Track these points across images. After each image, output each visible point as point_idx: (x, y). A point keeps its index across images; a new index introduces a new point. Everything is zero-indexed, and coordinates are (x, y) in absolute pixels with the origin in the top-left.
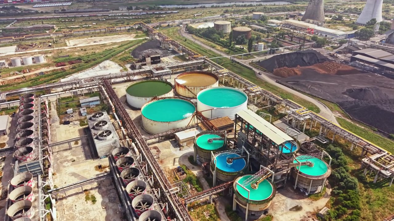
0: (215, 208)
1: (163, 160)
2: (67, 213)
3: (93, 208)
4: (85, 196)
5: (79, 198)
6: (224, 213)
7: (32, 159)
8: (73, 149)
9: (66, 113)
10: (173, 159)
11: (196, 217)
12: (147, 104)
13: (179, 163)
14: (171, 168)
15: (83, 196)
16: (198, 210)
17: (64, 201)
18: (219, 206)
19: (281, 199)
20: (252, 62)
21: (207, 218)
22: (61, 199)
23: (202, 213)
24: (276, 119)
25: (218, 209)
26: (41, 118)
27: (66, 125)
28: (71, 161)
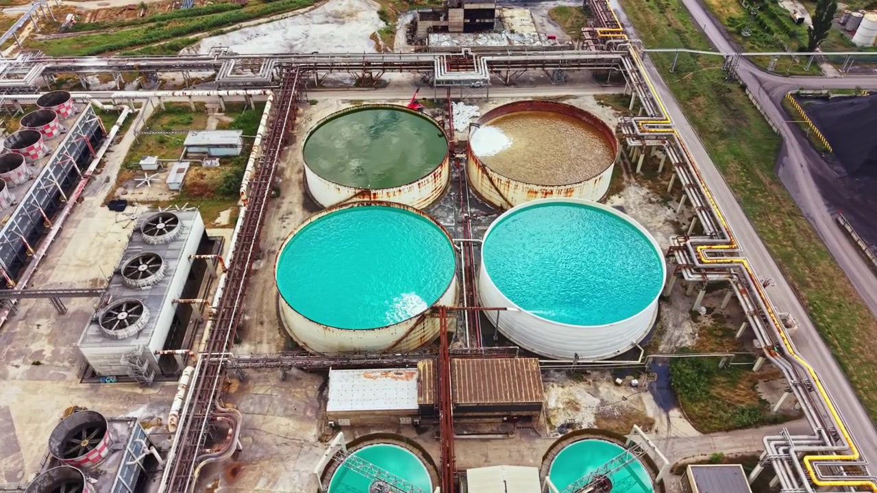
20: (797, 95)
26: (43, 187)
27: (113, 213)
28: (31, 361)
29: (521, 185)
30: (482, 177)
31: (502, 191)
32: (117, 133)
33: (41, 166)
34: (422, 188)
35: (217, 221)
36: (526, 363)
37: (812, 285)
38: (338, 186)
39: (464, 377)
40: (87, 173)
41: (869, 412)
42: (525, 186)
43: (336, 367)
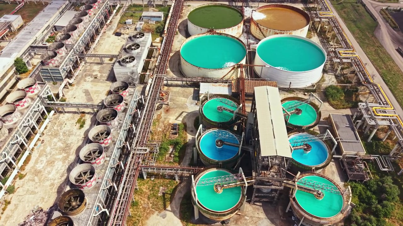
0: (176, 187)
1: (171, 109)
2: (55, 128)
3: (76, 133)
4: (78, 118)
5: (73, 119)
6: (180, 198)
7: (55, 65)
8: (104, 65)
9: (125, 23)
10: (181, 111)
11: (151, 188)
12: (197, 36)
13: (183, 120)
14: (171, 122)
15: (78, 117)
16: (157, 181)
17: (62, 115)
18: (182, 187)
19: (257, 216)
20: (387, 9)
21: (159, 195)
22: (61, 112)
23: (158, 188)
24: (345, 106)
25: (178, 190)
26: (93, 24)
27: (117, 37)
28: (94, 77)
29: (272, 30)
30: (257, 29)
31: (264, 33)
32: (116, 13)
33: (93, 17)
34: (233, 31)
35: (155, 41)
36: (272, 83)
37: (384, 68)
38: (201, 28)
39: (249, 85)
40: (107, 24)
41: (400, 104)
42: (274, 31)
43: (202, 82)
